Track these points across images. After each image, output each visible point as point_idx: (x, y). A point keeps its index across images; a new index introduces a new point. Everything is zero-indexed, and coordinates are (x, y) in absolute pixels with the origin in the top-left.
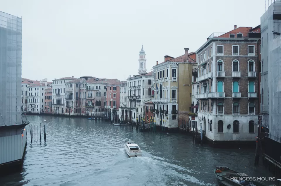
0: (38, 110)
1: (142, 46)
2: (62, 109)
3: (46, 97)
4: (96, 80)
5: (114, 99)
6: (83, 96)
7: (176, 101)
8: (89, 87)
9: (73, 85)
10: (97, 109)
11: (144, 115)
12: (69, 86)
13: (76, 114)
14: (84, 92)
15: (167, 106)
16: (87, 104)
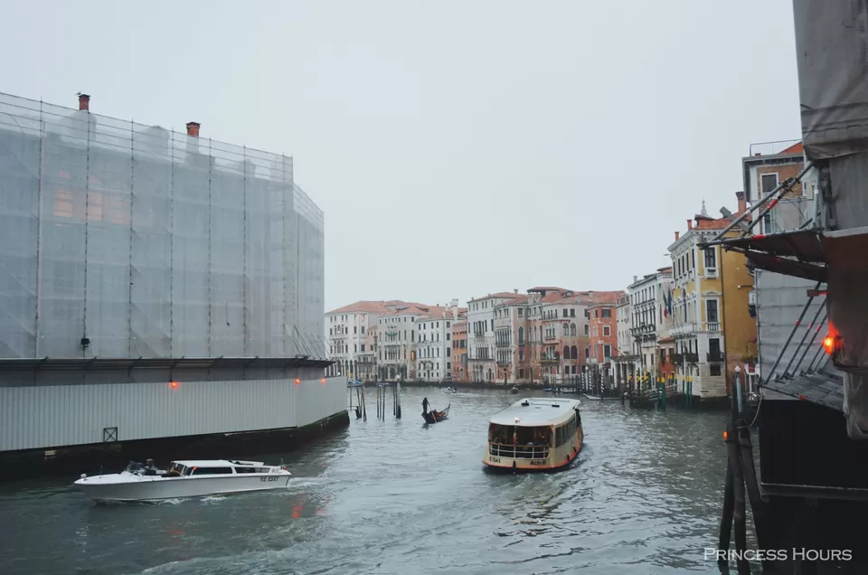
0: (440, 374)
1: (703, 202)
2: (490, 370)
3: (455, 344)
4: (566, 294)
5: (606, 340)
6: (536, 337)
7: (720, 329)
8: (547, 314)
9: (511, 309)
10: (567, 368)
11: (659, 371)
12: (503, 312)
13: (521, 381)
14: (538, 324)
15: (696, 341)
16: (543, 355)
